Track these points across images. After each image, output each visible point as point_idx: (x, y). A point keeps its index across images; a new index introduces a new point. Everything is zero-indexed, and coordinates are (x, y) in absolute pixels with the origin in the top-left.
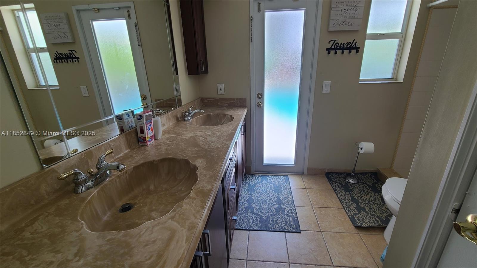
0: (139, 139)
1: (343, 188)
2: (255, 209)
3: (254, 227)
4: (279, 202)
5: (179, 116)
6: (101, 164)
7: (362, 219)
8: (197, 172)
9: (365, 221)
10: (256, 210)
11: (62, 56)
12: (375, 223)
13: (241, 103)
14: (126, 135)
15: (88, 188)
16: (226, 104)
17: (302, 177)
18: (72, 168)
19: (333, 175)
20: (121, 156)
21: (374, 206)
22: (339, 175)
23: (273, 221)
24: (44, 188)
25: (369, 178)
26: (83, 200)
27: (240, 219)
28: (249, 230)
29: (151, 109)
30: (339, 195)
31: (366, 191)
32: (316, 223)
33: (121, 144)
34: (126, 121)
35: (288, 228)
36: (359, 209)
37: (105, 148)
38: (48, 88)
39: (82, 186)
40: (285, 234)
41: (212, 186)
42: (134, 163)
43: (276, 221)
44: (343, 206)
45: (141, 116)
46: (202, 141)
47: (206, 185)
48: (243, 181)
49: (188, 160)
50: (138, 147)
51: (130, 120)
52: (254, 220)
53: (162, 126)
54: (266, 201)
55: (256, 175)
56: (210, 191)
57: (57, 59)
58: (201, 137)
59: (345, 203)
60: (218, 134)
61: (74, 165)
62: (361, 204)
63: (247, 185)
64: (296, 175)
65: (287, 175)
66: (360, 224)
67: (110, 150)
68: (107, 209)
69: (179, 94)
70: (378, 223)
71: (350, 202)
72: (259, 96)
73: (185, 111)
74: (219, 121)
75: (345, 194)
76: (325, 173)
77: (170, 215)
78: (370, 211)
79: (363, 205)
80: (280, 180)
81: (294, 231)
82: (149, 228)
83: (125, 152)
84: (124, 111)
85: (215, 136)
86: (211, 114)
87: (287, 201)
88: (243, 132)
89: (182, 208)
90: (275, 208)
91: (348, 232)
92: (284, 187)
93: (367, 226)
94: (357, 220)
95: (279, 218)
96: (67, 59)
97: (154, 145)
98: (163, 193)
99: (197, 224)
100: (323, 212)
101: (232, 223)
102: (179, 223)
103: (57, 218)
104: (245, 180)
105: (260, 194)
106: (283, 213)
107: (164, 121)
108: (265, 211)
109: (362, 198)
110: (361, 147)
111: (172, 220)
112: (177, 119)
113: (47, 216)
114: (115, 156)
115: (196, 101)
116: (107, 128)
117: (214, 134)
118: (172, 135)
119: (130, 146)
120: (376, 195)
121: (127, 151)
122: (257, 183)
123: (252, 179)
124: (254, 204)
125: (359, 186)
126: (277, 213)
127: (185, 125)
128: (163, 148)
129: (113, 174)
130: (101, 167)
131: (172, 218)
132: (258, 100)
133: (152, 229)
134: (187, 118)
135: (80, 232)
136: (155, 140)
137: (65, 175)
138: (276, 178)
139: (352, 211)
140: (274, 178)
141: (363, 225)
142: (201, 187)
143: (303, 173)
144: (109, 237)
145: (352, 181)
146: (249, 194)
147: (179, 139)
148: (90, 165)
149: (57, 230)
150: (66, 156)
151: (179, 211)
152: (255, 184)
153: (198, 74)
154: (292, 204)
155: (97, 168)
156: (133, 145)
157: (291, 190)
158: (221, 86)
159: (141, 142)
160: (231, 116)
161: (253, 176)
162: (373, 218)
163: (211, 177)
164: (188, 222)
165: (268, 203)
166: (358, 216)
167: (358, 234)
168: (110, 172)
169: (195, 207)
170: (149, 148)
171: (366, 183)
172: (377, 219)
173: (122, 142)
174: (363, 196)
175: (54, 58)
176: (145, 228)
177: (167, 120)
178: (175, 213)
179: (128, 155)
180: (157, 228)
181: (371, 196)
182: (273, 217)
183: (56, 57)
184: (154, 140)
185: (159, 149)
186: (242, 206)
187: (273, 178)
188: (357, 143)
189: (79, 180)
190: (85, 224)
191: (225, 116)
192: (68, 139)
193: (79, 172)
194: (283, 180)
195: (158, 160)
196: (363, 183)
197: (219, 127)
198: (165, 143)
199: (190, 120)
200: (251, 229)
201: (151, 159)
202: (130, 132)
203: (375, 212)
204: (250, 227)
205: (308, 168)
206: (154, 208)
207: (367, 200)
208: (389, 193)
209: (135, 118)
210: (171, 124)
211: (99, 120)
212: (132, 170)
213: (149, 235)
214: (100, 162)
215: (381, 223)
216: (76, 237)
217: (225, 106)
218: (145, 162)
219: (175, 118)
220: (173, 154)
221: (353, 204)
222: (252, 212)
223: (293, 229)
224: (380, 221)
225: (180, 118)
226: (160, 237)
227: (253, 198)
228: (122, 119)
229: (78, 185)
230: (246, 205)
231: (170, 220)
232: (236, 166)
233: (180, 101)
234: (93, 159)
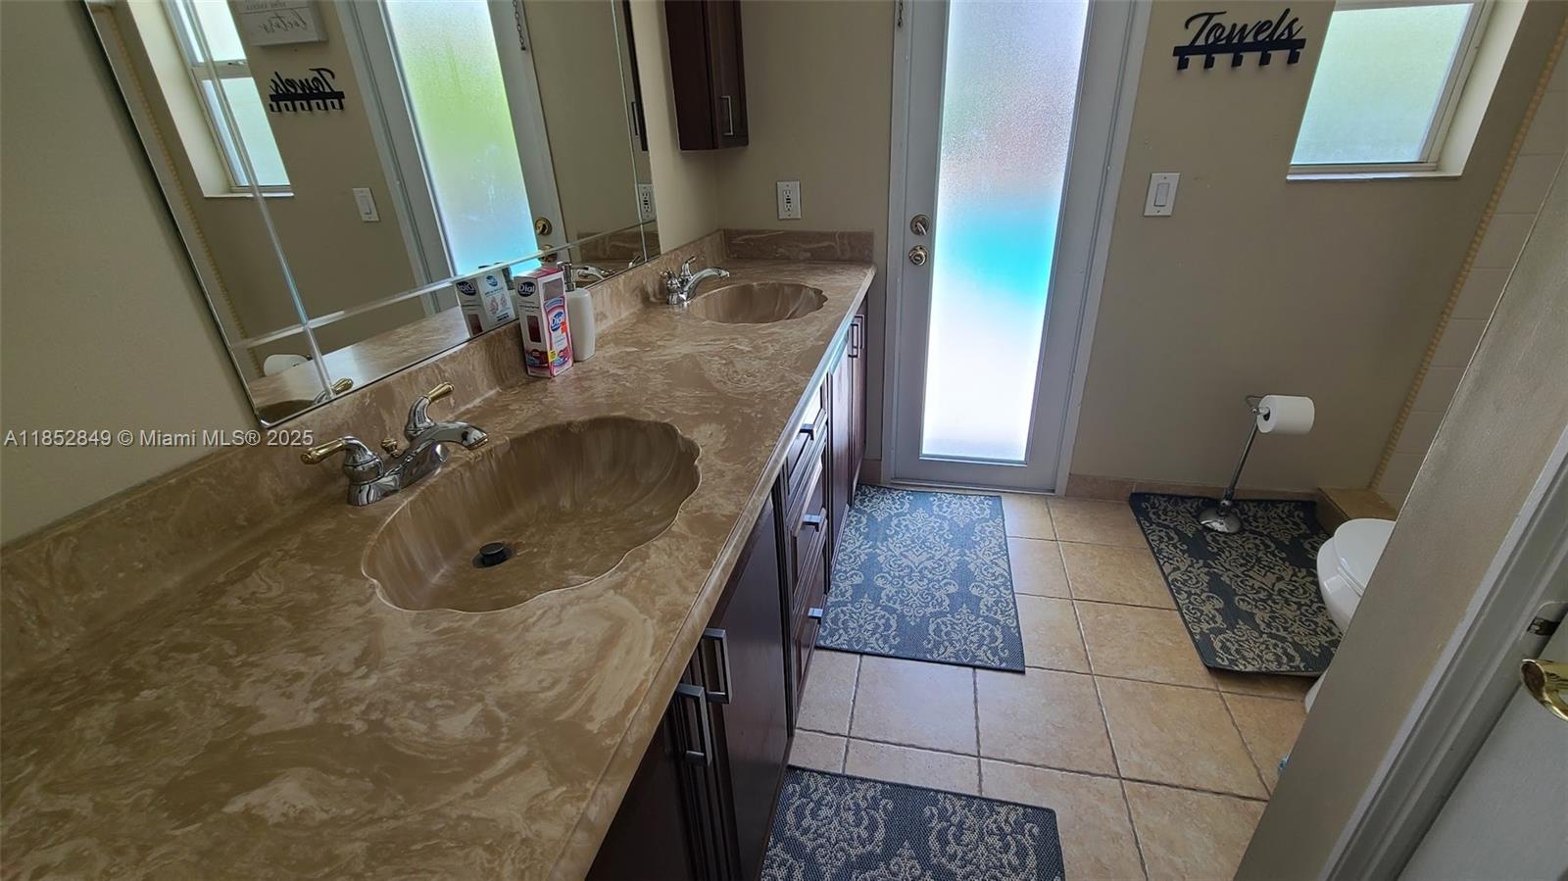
0: (527, 355)
1: (1185, 547)
2: (883, 595)
3: (877, 647)
4: (964, 576)
5: (650, 290)
6: (419, 426)
7: (1236, 646)
8: (696, 462)
9: (1246, 654)
10: (887, 595)
11: (293, 90)
12: (1280, 664)
13: (853, 250)
14: (489, 343)
15: (387, 493)
16: (805, 251)
17: (1047, 503)
18: (338, 432)
19: (1156, 501)
20: (474, 407)
21: (1285, 611)
22: (1176, 504)
23: (937, 631)
24: (269, 483)
25: (1282, 519)
26: (373, 523)
27: (835, 621)
28: (862, 654)
29: (562, 264)
30: (1167, 568)
31: (1266, 559)
32: (1079, 649)
33: (473, 369)
34: (486, 301)
35: (983, 655)
36: (1232, 615)
37: (427, 379)
38: (258, 194)
39: (368, 486)
40: (975, 673)
41: (740, 506)
42: (512, 426)
43: (947, 634)
44: (1177, 603)
45: (530, 284)
46: (719, 369)
47: (721, 501)
48: (850, 506)
49: (672, 427)
50: (524, 381)
51: (498, 297)
52: (877, 626)
53: (596, 320)
54: (920, 572)
55: (896, 490)
56: (733, 519)
57: (283, 98)
58: (717, 358)
59: (1185, 595)
60: (771, 351)
61: (343, 425)
62: (1243, 600)
63: (864, 520)
64: (1028, 497)
65: (998, 494)
66: (1226, 663)
67: (441, 385)
68: (440, 554)
69: (651, 217)
70: (1292, 664)
71: (1203, 591)
72: (919, 224)
73: (669, 273)
74: (777, 308)
75: (1189, 566)
76: (1129, 495)
77: (611, 579)
78: (1269, 625)
79: (1249, 603)
80: (974, 508)
81: (1004, 665)
82: (551, 608)
83: (487, 396)
84: (480, 267)
85: (759, 354)
86: (755, 284)
87: (990, 575)
88: (857, 348)
89: (647, 561)
90: (948, 595)
91: (1182, 683)
92: (982, 531)
93: (1250, 668)
94: (1221, 648)
95: (957, 625)
96: (308, 97)
97: (573, 377)
98: (599, 520)
99: (687, 609)
100: (1106, 616)
101: (807, 626)
102: (634, 601)
103: (308, 567)
104: (857, 502)
105: (902, 550)
106: (975, 610)
107: (603, 304)
108: (916, 601)
109: (1247, 583)
110: (1264, 412)
111: (616, 593)
112: (645, 299)
113: (282, 559)
114: (457, 405)
115: (708, 238)
116: (435, 321)
117: (757, 348)
118: (628, 350)
119: (500, 378)
120: (1299, 574)
121: (492, 393)
122: (897, 515)
123: (882, 500)
124: (883, 577)
125: (1244, 542)
126: (953, 608)
127: (669, 317)
128: (600, 387)
129: (453, 456)
130: (419, 433)
131: (618, 587)
132: (913, 241)
133: (561, 612)
134: (675, 297)
135: (368, 606)
136: (575, 361)
137: (321, 451)
138: (959, 502)
139: (1208, 622)
140: (955, 501)
141: (1237, 666)
142: (707, 506)
143: (1053, 491)
144: (444, 625)
145: (1222, 524)
146: (870, 548)
147: (648, 362)
148: (387, 428)
149: (309, 597)
150: (321, 398)
151: (636, 570)
152: (890, 517)
153: (714, 147)
154: (1004, 584)
155: (407, 438)
156: (508, 375)
157: (1006, 544)
158: (791, 189)
159: (533, 366)
160: (818, 292)
161: (884, 493)
162: (1275, 646)
163: (738, 480)
164: (661, 601)
165: (929, 579)
166: (1226, 636)
167: (1217, 693)
168: (445, 450)
169: (684, 562)
170: (555, 386)
171: (1269, 536)
172: (1291, 651)
173: (476, 363)
174: (1251, 577)
175: (271, 96)
176: (539, 609)
177: (612, 302)
178: (625, 573)
179: (496, 404)
180: (572, 610)
181: (1280, 579)
182: (939, 620)
183: (277, 91)
184: (571, 361)
185: (587, 390)
186: (845, 579)
187: (950, 503)
188: (1253, 399)
189: (360, 468)
190: (380, 586)
191: (801, 290)
192: (324, 352)
193: (358, 445)
194: (982, 510)
195: (583, 424)
196: (1261, 534)
197: (776, 328)
198: (604, 373)
199: (685, 304)
200: (868, 650)
201: (562, 418)
202: (499, 334)
203: (1285, 629)
204: (866, 644)
205: (1070, 474)
206: (570, 560)
207: (1264, 589)
208: (1339, 569)
209: (514, 292)
210: (625, 314)
211: (410, 293)
212: (508, 448)
213: (552, 626)
214: (415, 420)
215: (1302, 665)
216: (357, 618)
217: (802, 258)
218: (543, 426)
219: (637, 295)
220: (626, 406)
221: (1213, 597)
222: (876, 600)
223: (1001, 660)
224: (1298, 659)
225: (655, 296)
226: (581, 634)
227: (881, 559)
228: (473, 294)
229: (356, 480)
230: (857, 580)
231: (612, 591)
232: (827, 456)
233: (653, 238)
234: (394, 412)
